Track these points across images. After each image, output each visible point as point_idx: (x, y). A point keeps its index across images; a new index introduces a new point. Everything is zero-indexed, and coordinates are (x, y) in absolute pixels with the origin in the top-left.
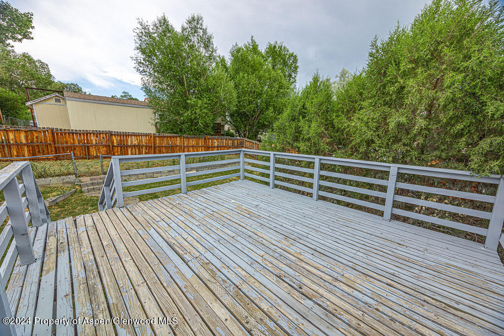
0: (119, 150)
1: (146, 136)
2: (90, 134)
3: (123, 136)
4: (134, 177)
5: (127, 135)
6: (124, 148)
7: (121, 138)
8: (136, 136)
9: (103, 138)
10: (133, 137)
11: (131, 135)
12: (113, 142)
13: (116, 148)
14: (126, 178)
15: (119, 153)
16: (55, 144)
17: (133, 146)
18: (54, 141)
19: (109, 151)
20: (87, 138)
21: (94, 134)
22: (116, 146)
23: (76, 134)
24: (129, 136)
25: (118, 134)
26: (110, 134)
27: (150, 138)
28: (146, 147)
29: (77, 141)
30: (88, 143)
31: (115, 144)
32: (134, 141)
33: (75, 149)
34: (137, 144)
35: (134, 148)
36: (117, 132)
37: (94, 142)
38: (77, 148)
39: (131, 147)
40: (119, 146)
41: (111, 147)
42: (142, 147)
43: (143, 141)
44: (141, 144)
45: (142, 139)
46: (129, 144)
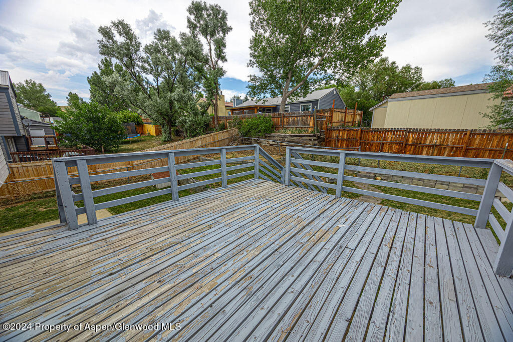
0: (412, 149)
1: (457, 133)
2: (389, 132)
3: (423, 133)
4: (407, 181)
5: (428, 132)
6: (418, 147)
7: (418, 136)
8: (441, 133)
9: (399, 136)
10: (436, 135)
11: (434, 133)
12: (407, 140)
13: (410, 147)
14: (398, 179)
15: (411, 152)
16: (361, 140)
17: (431, 146)
18: (361, 138)
19: (400, 150)
20: (385, 136)
21: (391, 131)
22: (409, 145)
23: (377, 131)
24: (430, 133)
25: (417, 131)
26: (408, 131)
27: (464, 136)
28: (452, 148)
29: (376, 138)
30: (384, 140)
31: (410, 143)
32: (436, 140)
33: (372, 145)
34: (438, 144)
35: (433, 148)
36: (417, 129)
37: (389, 140)
38: (374, 144)
39: (429, 146)
40: (413, 145)
41: (404, 145)
42: (444, 148)
43: (450, 140)
44: (445, 144)
45: (448, 138)
46: (428, 143)
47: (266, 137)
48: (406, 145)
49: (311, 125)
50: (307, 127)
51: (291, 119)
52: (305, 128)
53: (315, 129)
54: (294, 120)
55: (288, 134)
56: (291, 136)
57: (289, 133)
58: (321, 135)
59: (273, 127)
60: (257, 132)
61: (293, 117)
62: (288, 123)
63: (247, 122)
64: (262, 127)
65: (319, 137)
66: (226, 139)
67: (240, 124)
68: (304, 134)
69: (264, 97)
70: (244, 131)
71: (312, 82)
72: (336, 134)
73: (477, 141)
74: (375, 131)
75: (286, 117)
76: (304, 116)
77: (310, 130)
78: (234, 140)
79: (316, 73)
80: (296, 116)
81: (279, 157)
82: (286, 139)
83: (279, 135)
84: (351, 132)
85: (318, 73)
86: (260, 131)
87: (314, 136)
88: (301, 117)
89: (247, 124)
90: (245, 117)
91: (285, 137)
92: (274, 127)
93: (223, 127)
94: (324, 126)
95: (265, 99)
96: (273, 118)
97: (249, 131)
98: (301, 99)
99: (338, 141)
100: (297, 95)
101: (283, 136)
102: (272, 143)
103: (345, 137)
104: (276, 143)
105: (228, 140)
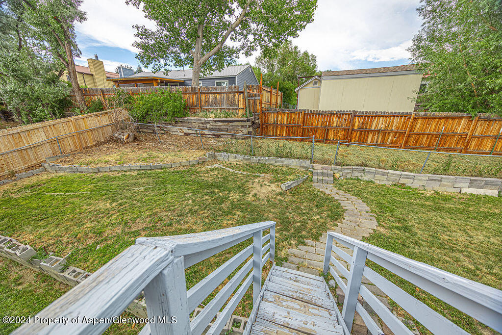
0: (358, 136)
1: (402, 116)
2: (334, 115)
3: (369, 117)
5: (373, 116)
6: (364, 134)
7: (364, 120)
8: (386, 117)
9: (345, 120)
10: (381, 118)
11: (380, 116)
12: (353, 126)
13: (355, 133)
15: (357, 140)
16: (303, 125)
17: (376, 131)
18: (304, 123)
19: (346, 137)
20: (330, 120)
21: (337, 115)
22: (355, 130)
23: (322, 115)
24: (376, 116)
25: (364, 115)
26: (354, 115)
27: (407, 120)
28: (396, 133)
29: (320, 123)
30: (329, 125)
31: (356, 128)
32: (381, 124)
33: (316, 131)
34: (383, 129)
35: (378, 133)
36: (363, 112)
37: (335, 125)
38: (319, 131)
39: (374, 131)
40: (359, 131)
41: (350, 131)
42: (389, 133)
43: (394, 125)
44: (389, 129)
45: (393, 122)
46: (373, 128)
47: (176, 122)
48: (352, 130)
49: (241, 105)
50: (237, 109)
51: (212, 97)
52: (233, 109)
53: (248, 112)
54: (216, 98)
55: (210, 119)
56: (215, 121)
57: (211, 117)
58: (255, 120)
59: (186, 108)
60: (161, 115)
61: (214, 93)
62: (207, 102)
63: (142, 99)
64: (169, 107)
65: (253, 123)
66: (108, 125)
67: (130, 103)
68: (233, 119)
69: (165, 64)
70: (138, 114)
71: (228, 52)
72: (273, 119)
73: (418, 126)
74: (319, 115)
75: (205, 93)
76: (230, 93)
77: (240, 112)
78: (122, 129)
79: (234, 37)
80: (218, 93)
81: (202, 153)
82: (208, 126)
83: (197, 120)
84: (291, 116)
85: (236, 38)
86: (166, 114)
87: (248, 120)
88: (225, 95)
89: (141, 103)
90: (137, 92)
91: (206, 123)
92: (189, 109)
93: (99, 108)
94: (258, 107)
95: (167, 67)
96: (184, 94)
97: (147, 114)
98: (216, 74)
99: (277, 127)
100: (210, 68)
101: (203, 121)
102: (187, 131)
103: (285, 123)
104: (195, 132)
105: (109, 128)
